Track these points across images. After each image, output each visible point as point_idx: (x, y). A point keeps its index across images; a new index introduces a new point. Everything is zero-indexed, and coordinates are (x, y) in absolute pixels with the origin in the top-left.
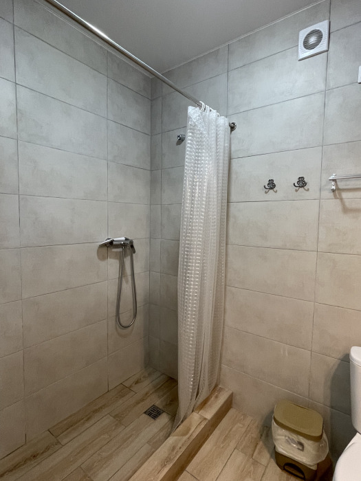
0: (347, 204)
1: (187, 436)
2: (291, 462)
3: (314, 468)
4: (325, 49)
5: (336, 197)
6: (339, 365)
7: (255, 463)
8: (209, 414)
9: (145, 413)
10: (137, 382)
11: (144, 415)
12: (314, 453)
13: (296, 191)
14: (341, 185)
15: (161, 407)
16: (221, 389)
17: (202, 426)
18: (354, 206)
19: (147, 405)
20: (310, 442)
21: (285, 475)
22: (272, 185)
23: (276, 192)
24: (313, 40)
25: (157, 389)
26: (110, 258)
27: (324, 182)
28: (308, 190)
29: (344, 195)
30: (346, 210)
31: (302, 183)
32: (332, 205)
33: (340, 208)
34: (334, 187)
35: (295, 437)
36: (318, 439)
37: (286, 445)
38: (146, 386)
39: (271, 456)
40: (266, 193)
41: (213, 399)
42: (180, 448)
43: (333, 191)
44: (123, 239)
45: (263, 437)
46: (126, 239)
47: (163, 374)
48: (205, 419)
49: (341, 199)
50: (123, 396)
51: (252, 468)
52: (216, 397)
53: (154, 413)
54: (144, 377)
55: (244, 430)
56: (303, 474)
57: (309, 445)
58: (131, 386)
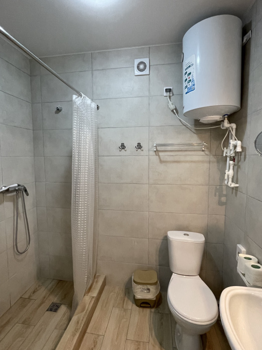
0: (162, 159)
1: (85, 312)
2: (143, 301)
3: (155, 299)
4: (148, 74)
5: (156, 155)
6: (162, 242)
7: (125, 310)
8: (95, 294)
9: (47, 310)
10: (34, 292)
11: (47, 312)
12: (155, 291)
13: (137, 151)
14: (159, 148)
15: (58, 302)
16: (99, 276)
17: (93, 302)
18: (165, 159)
19: (47, 304)
20: (152, 286)
21: (141, 309)
22: (123, 147)
23: (126, 151)
24: (142, 67)
25: (52, 292)
26: (6, 201)
27: (150, 147)
28: (143, 150)
29: (161, 154)
30: (161, 162)
31: (139, 146)
32: (155, 158)
33: (158, 161)
34: (155, 150)
35: (145, 287)
36: (155, 284)
37: (141, 294)
38: (42, 292)
39: (133, 303)
40: (120, 151)
41: (94, 284)
42: (82, 320)
43: (155, 151)
44: (17, 185)
45: (127, 295)
46: (19, 185)
47: (54, 279)
48: (93, 297)
49: (159, 156)
50: (25, 306)
51: (124, 313)
52: (97, 282)
53: (54, 308)
54: (39, 286)
55: (115, 295)
56: (149, 304)
57: (152, 288)
58: (30, 296)
